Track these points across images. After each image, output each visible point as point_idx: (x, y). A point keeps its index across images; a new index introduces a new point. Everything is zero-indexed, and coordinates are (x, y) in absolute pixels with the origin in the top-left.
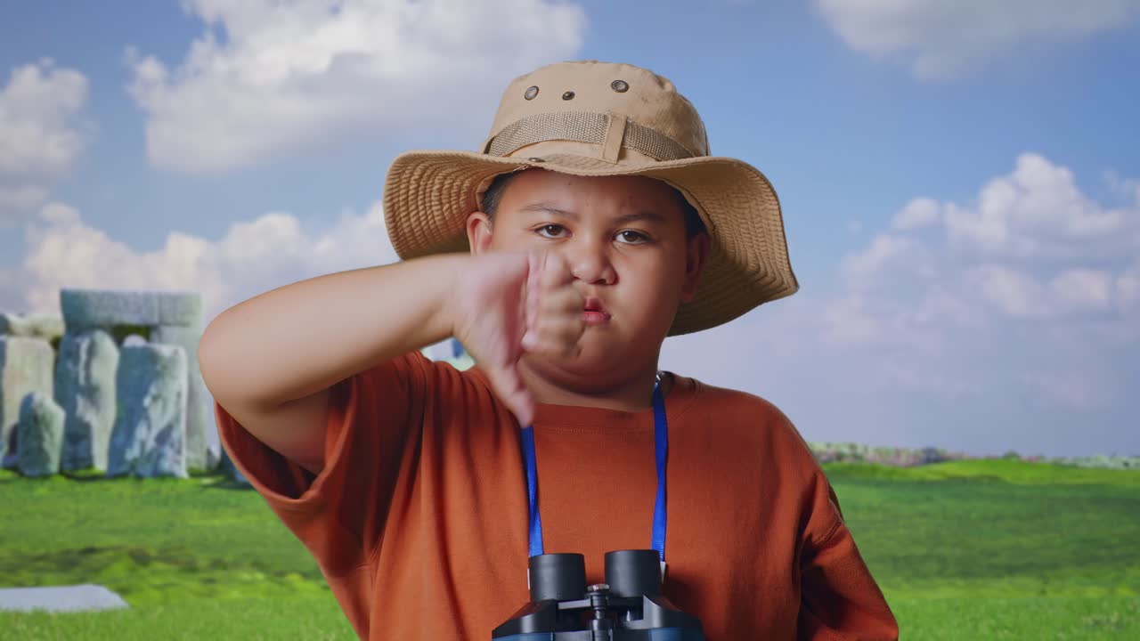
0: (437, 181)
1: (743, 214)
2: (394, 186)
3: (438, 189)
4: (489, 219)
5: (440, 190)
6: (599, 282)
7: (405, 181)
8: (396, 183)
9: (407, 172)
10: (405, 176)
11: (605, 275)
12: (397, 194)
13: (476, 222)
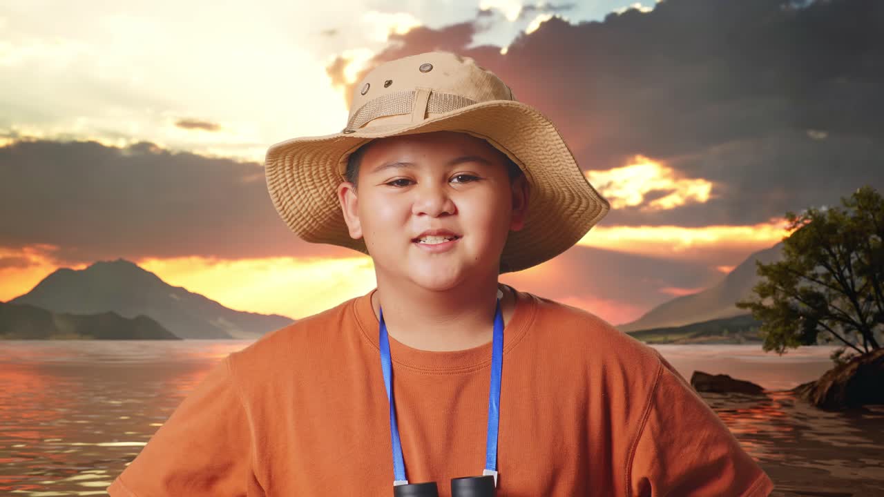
0: (305, 169)
1: (535, 142)
2: (273, 176)
3: (309, 175)
4: (353, 187)
5: (310, 175)
6: (442, 215)
7: (280, 172)
8: (274, 174)
9: (279, 164)
10: (279, 168)
11: (446, 208)
12: (277, 183)
13: (345, 190)
